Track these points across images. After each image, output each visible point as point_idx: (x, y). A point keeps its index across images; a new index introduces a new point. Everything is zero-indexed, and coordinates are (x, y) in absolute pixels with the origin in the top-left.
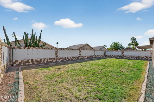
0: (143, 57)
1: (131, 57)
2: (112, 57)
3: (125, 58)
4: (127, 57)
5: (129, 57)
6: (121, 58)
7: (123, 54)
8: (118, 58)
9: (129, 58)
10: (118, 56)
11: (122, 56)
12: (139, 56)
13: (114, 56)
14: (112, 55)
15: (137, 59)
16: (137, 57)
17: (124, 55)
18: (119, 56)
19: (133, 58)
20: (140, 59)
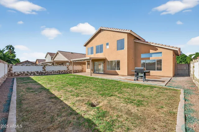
0: (62, 71)
1: (53, 72)
2: (27, 74)
3: (47, 74)
4: (49, 72)
5: (51, 72)
6: (42, 75)
7: (44, 69)
8: (38, 74)
9: (50, 74)
10: (37, 72)
11: (43, 72)
12: (59, 71)
13: (32, 73)
14: (28, 72)
15: (58, 73)
16: (58, 71)
17: (45, 71)
18: (39, 72)
19: (55, 73)
20: (61, 73)
